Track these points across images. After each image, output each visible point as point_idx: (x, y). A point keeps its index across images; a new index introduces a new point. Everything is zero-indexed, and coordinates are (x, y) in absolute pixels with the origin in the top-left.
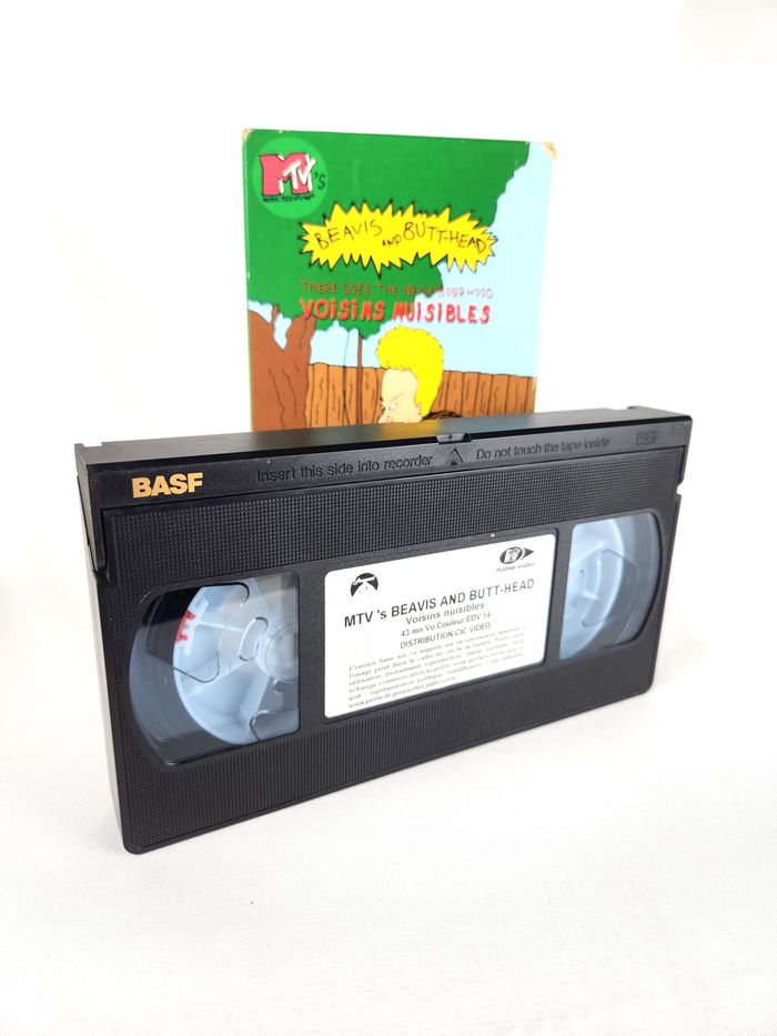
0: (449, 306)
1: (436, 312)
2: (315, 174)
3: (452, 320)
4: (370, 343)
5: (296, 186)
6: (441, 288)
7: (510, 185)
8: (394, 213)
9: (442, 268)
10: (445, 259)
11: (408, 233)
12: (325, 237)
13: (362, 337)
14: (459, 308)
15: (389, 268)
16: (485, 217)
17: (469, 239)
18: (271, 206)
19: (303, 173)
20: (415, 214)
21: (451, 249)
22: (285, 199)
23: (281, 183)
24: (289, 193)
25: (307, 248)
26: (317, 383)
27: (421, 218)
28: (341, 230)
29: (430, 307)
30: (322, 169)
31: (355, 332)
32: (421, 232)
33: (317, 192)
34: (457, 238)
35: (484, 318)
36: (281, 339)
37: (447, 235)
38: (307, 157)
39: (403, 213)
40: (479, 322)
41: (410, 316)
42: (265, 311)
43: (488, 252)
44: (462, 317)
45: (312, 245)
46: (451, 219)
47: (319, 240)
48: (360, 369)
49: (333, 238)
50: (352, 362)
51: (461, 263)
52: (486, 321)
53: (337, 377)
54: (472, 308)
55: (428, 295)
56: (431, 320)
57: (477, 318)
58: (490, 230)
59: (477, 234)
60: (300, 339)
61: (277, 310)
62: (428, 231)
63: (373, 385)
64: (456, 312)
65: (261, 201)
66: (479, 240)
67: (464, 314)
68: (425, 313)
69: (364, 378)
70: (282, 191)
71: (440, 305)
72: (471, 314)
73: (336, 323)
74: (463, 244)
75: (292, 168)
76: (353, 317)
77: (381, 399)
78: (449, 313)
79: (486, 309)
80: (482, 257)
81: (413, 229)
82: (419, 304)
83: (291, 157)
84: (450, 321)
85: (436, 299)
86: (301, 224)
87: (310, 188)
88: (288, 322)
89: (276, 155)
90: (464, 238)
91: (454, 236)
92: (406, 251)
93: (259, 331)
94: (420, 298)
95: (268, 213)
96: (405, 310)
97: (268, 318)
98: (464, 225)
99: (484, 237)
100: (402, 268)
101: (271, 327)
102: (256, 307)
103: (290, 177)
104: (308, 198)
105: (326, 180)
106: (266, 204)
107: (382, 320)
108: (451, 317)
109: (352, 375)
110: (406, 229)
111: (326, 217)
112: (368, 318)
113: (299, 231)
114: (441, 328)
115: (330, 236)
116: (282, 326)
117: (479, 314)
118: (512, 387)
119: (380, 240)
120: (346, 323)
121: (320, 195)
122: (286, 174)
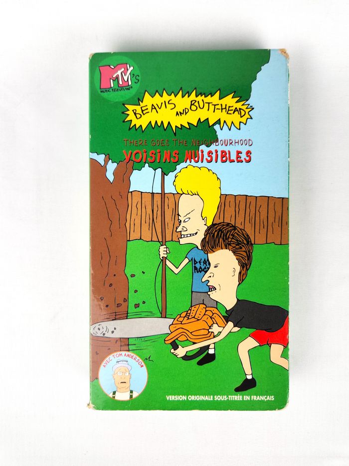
0: (223, 152)
1: (214, 156)
2: (133, 75)
3: (225, 161)
4: (169, 178)
5: (121, 82)
6: (217, 140)
7: (259, 75)
8: (183, 97)
9: (217, 127)
10: (218, 122)
11: (193, 108)
12: (139, 111)
13: (164, 174)
14: (229, 152)
15: (181, 129)
16: (243, 94)
17: (234, 108)
18: (105, 95)
19: (125, 75)
20: (197, 96)
21: (223, 116)
22: (114, 90)
23: (112, 81)
24: (116, 87)
25: (128, 119)
26: (134, 205)
27: (200, 98)
28: (150, 108)
29: (210, 153)
30: (137, 72)
31: (159, 171)
32: (202, 106)
33: (134, 86)
34: (227, 109)
35: (248, 159)
36: (110, 176)
37: (219, 107)
38: (128, 66)
39: (189, 97)
40: (244, 161)
41: (196, 159)
42: (101, 159)
43: (247, 116)
44: (231, 159)
45: (131, 116)
46: (220, 99)
47: (135, 114)
48: (163, 194)
49: (144, 112)
50: (157, 190)
51: (229, 124)
52: (249, 161)
53: (147, 200)
54: (239, 153)
55: (208, 146)
56: (211, 161)
57: (242, 159)
58: (247, 103)
59: (239, 105)
60: (123, 176)
61: (108, 158)
62: (206, 105)
63: (172, 206)
64: (228, 155)
65: (100, 92)
66: (240, 109)
67: (233, 157)
68: (206, 156)
69: (166, 199)
70: (112, 86)
71: (216, 151)
72: (238, 157)
73: (147, 165)
74: (229, 112)
75: (119, 73)
76: (157, 161)
77: (179, 215)
78: (222, 157)
79: (248, 153)
80: (244, 119)
81: (196, 104)
82: (202, 152)
83: (117, 67)
84: (223, 162)
85: (213, 148)
86: (124, 105)
87: (130, 83)
88: (115, 165)
89: (109, 66)
90: (230, 109)
91: (224, 107)
92: (193, 118)
93: (97, 171)
94: (203, 147)
95: (104, 99)
96: (193, 156)
97: (102, 163)
98: (229, 101)
99: (244, 107)
100: (190, 129)
101: (104, 169)
102: (95, 156)
103: (117, 78)
104: (129, 89)
105: (139, 78)
106: (103, 94)
107: (177, 162)
108: (224, 159)
109: (158, 199)
110: (191, 105)
111: (140, 100)
112: (168, 161)
113: (123, 109)
114: (215, 166)
115: (142, 111)
116: (111, 167)
117: (243, 156)
118: (271, 206)
119: (175, 111)
120: (154, 165)
121: (136, 87)
122: (114, 76)
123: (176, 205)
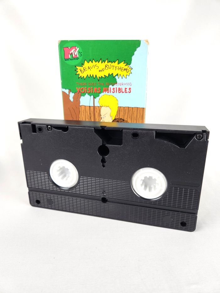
0: (119, 88)
1: (115, 90)
2: (79, 52)
3: (120, 92)
4: (97, 99)
5: (74, 56)
6: (116, 83)
7: (135, 53)
8: (102, 63)
9: (117, 77)
10: (117, 75)
11: (106, 68)
12: (82, 70)
13: (94, 98)
14: (122, 88)
15: (101, 78)
16: (128, 62)
17: (124, 69)
18: (67, 62)
19: (75, 52)
20: (108, 63)
21: (119, 72)
22: (71, 60)
23: (69, 55)
24: (72, 58)
25: (78, 73)
26: (82, 111)
27: (109, 64)
28: (87, 68)
30: (81, 51)
31: (92, 97)
32: (110, 68)
33: (80, 57)
34: (121, 69)
35: (129, 91)
36: (71, 99)
37: (118, 68)
38: (77, 48)
39: (104, 63)
40: (128, 92)
41: (108, 91)
42: (67, 91)
43: (130, 72)
44: (123, 91)
45: (79, 72)
46: (118, 64)
47: (81, 71)
48: (94, 107)
49: (85, 70)
50: (92, 105)
51: (122, 76)
52: (130, 92)
53: (88, 109)
54: (126, 89)
55: (113, 86)
56: (114, 92)
57: (127, 91)
58: (130, 66)
59: (126, 67)
60: (77, 98)
61: (70, 91)
62: (112, 67)
63: (98, 111)
64: (121, 90)
65: (64, 60)
66: (127, 69)
67: (124, 90)
68: (112, 90)
69: (96, 109)
70: (70, 57)
71: (116, 88)
72: (125, 90)
73: (87, 94)
74: (122, 70)
75: (73, 51)
76: (91, 92)
77: (101, 115)
78: (119, 90)
79: (130, 89)
80: (128, 74)
81: (108, 66)
82: (110, 88)
83: (72, 48)
84: (119, 92)
85: (115, 86)
86: (76, 66)
87: (78, 56)
88: (73, 94)
89: (68, 47)
90: (122, 69)
91: (120, 68)
92: (106, 73)
93: (65, 97)
94: (111, 86)
95: (66, 64)
96: (106, 90)
97: (68, 93)
98: (122, 65)
99: (128, 68)
100: (105, 78)
101: (69, 96)
102: (64, 90)
103: (72, 53)
104: (77, 59)
105: (82, 54)
107: (100, 93)
108: (120, 91)
109: (92, 109)
110: (106, 67)
111: (83, 64)
112: (96, 92)
113: (75, 69)
114: (117, 95)
115: (84, 70)
116: (72, 95)
117: (128, 90)
118: (138, 111)
119: (98, 70)
120: (90, 94)
121: (81, 58)
122: (71, 52)
123: (100, 111)
